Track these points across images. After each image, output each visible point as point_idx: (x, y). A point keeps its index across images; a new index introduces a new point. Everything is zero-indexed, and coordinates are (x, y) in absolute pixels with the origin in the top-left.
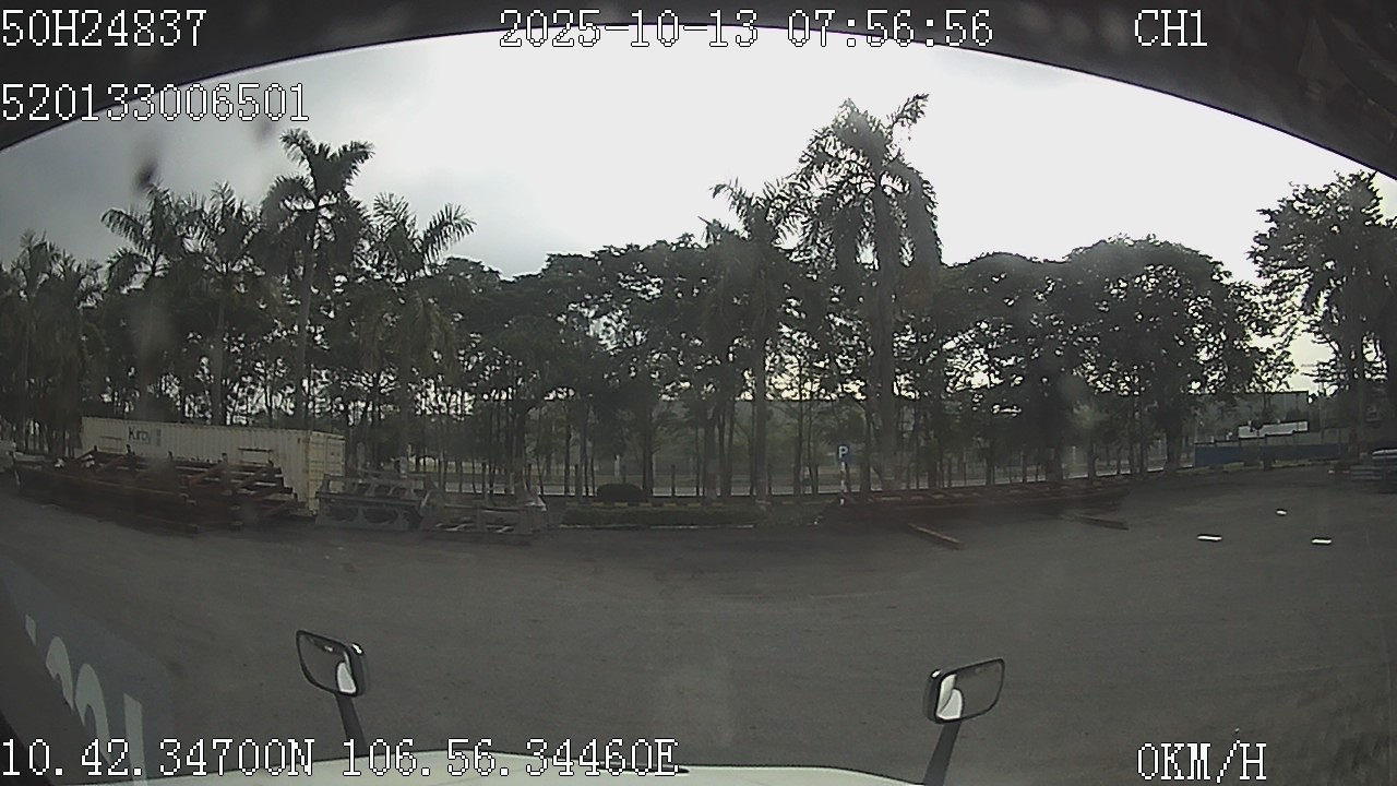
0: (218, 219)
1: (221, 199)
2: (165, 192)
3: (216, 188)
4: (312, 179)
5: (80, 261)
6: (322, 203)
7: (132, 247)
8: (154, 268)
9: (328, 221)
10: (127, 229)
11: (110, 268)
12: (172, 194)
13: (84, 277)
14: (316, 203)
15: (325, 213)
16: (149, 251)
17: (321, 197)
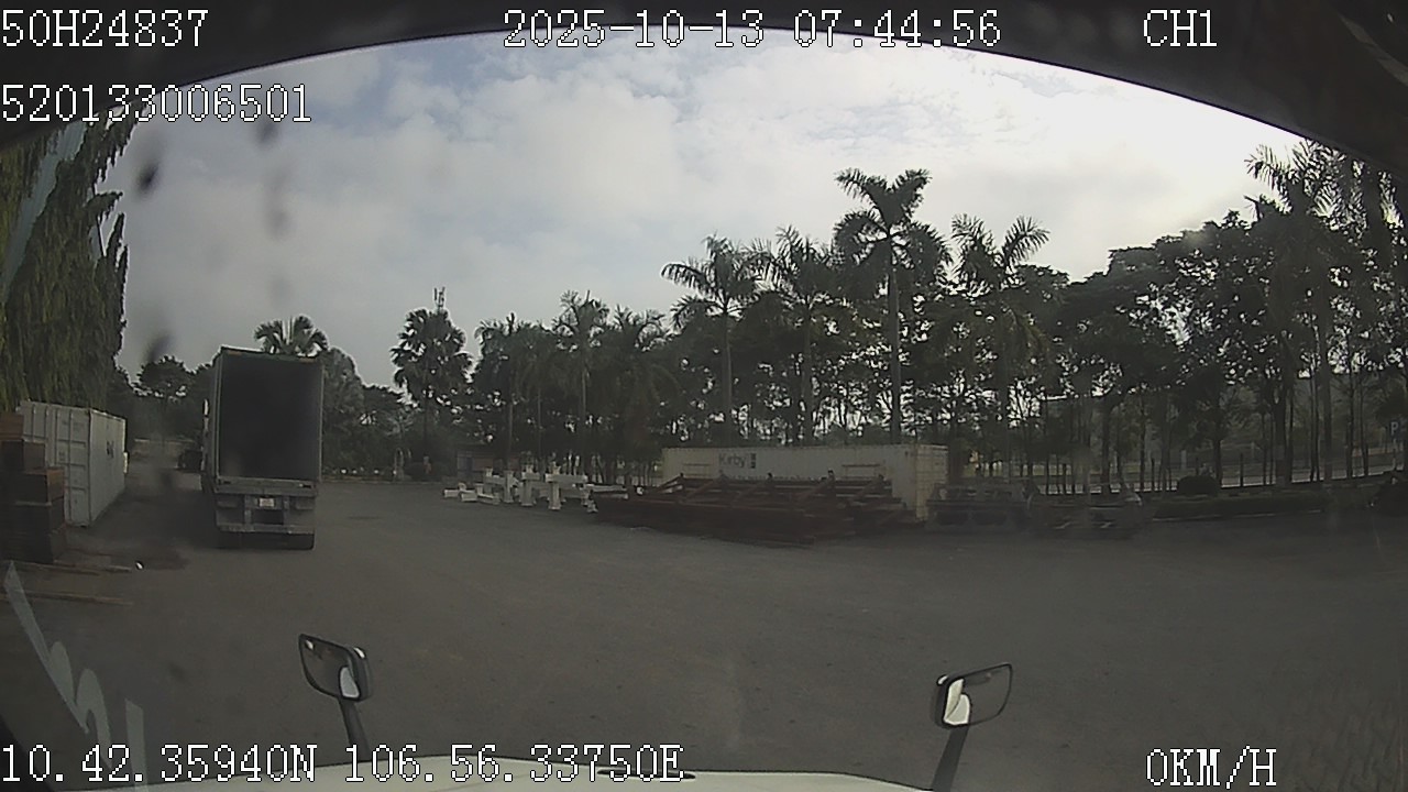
0: (788, 260)
1: (788, 241)
2: (723, 242)
3: (780, 232)
4: (877, 211)
5: (638, 311)
6: (892, 231)
7: (696, 293)
8: (725, 309)
9: (902, 247)
10: (688, 278)
11: (676, 316)
12: (730, 243)
13: (645, 326)
14: (888, 233)
15: (897, 239)
16: (717, 295)
17: (890, 227)
